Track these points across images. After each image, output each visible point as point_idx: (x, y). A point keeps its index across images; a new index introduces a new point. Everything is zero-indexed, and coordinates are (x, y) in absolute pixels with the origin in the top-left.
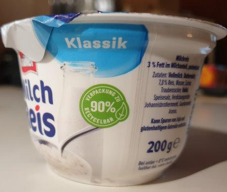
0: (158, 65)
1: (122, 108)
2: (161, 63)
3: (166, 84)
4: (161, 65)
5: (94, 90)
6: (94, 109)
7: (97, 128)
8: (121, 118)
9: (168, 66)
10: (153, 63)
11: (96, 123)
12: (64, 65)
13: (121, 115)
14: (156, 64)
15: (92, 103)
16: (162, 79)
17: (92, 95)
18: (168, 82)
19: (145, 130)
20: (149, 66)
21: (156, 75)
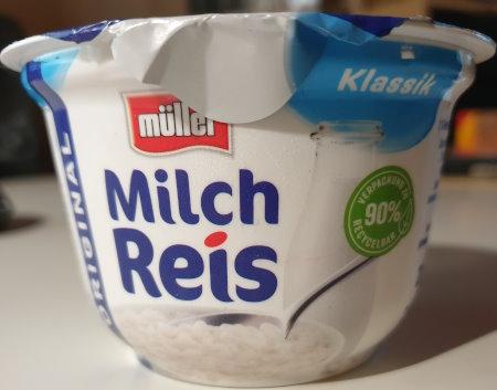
5: (375, 180)
6: (370, 219)
7: (371, 258)
8: (404, 230)
11: (369, 248)
12: (321, 128)
13: (405, 225)
15: (369, 207)
17: (370, 191)
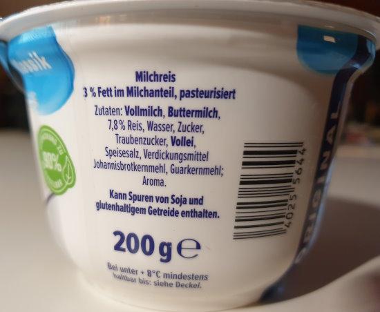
0: (99, 92)
1: (67, 167)
2: (104, 87)
3: (123, 128)
4: (106, 92)
8: (69, 182)
9: (119, 93)
10: (92, 90)
13: (69, 178)
14: (96, 91)
16: (113, 118)
18: (126, 124)
19: (104, 208)
20: (86, 96)
21: (101, 111)
